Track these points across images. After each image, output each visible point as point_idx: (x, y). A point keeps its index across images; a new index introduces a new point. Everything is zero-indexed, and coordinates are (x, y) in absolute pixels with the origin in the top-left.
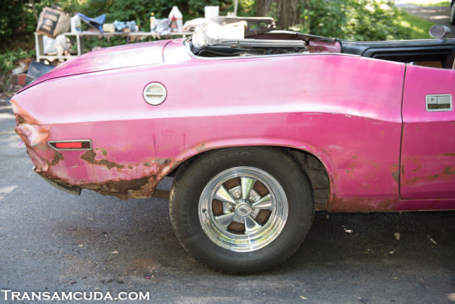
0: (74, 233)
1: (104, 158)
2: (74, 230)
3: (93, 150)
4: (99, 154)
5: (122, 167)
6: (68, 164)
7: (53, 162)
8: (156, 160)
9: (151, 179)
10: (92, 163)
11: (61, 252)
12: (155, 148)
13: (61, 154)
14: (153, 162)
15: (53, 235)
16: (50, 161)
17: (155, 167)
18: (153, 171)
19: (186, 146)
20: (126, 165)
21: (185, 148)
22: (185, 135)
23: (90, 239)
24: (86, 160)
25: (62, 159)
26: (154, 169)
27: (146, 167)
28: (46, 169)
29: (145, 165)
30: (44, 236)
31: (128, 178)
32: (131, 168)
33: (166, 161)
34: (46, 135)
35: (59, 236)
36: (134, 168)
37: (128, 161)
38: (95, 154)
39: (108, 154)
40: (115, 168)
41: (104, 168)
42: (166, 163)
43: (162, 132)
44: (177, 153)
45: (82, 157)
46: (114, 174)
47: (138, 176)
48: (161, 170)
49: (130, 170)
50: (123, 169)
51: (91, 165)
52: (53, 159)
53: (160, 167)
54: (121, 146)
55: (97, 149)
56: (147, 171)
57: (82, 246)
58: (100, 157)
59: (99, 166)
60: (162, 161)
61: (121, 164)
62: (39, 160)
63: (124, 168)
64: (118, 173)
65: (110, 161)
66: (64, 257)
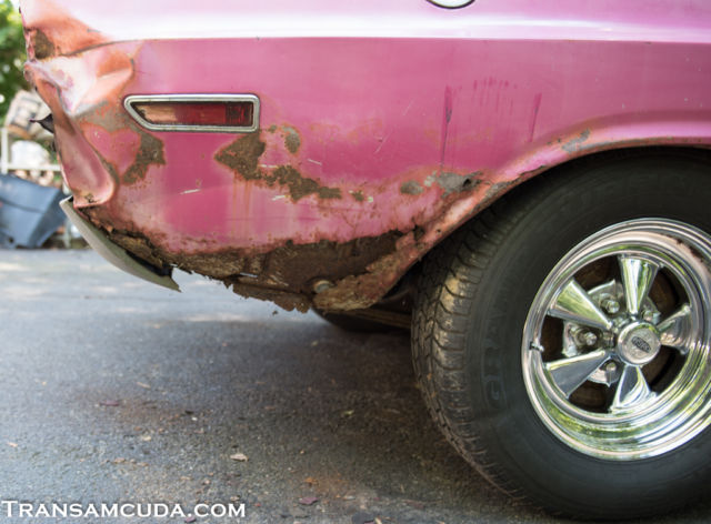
0: (118, 411)
1: (289, 161)
2: (117, 405)
3: (259, 131)
4: (276, 147)
5: (335, 194)
6: (173, 184)
7: (131, 169)
8: (439, 176)
9: (408, 239)
10: (248, 178)
11: (102, 450)
12: (444, 136)
13: (160, 144)
14: (428, 182)
15: (72, 412)
16: (123, 169)
17: (432, 198)
18: (422, 214)
19: (536, 135)
20: (349, 189)
21: (531, 140)
22: (538, 100)
23: (160, 424)
24: (232, 167)
25: (161, 161)
26: (426, 205)
27: (404, 197)
28: (104, 196)
29: (406, 191)
30: (51, 414)
31: (345, 234)
32: (359, 198)
33: (468, 182)
34: (123, 76)
35: (87, 417)
36: (371, 199)
37: (358, 174)
38: (261, 147)
39: (303, 148)
40: (312, 199)
41: (280, 197)
42: (468, 187)
43: (475, 85)
44: (505, 157)
45: (222, 158)
46: (305, 218)
47: (374, 226)
48: (444, 211)
49: (356, 206)
50: (336, 203)
51: (241, 185)
52: (131, 162)
53: (446, 199)
54: (343, 123)
55: (272, 130)
56: (404, 213)
57: (148, 438)
58: (277, 157)
59: (265, 190)
60: (455, 181)
61: (333, 185)
62: (88, 171)
63: (339, 197)
64: (318, 214)
65: (304, 173)
66: (114, 464)
